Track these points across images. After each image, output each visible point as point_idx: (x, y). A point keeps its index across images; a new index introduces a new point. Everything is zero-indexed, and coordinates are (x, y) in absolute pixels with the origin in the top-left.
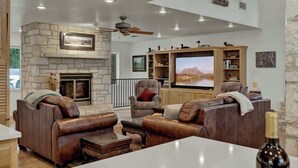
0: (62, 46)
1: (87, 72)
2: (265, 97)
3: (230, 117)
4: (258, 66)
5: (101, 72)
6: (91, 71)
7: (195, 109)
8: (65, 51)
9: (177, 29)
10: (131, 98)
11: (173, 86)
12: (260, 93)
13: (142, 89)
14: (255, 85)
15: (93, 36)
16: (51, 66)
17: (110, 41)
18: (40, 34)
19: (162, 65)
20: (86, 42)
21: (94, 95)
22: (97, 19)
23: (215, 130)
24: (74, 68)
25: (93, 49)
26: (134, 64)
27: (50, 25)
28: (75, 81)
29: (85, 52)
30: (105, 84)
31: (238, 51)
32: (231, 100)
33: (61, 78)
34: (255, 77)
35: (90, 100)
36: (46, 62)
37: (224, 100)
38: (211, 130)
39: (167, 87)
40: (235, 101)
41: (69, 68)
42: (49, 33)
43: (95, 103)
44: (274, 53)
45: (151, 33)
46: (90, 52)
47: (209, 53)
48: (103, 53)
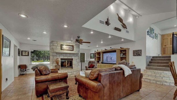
0: (61, 49)
1: (71, 58)
2: (138, 67)
3: (118, 78)
4: (134, 55)
5: (76, 58)
6: (72, 58)
7: (97, 73)
8: (63, 51)
9: (102, 42)
10: (86, 67)
11: (102, 63)
12: (135, 65)
13: (90, 64)
14: (132, 63)
15: (73, 46)
16: (57, 56)
17: (79, 48)
18: (53, 45)
19: (99, 56)
20: (70, 48)
21: (73, 66)
22: (72, 39)
23: (108, 85)
24: (66, 57)
25: (73, 50)
26: (91, 56)
27: (57, 42)
28: (67, 61)
29: (70, 51)
30: (77, 62)
31: (126, 50)
32: (119, 69)
33: (61, 60)
34: (133, 60)
35: (72, 67)
36: (55, 54)
37: (115, 69)
38: (106, 85)
39: (100, 63)
40: (121, 69)
41: (64, 57)
42: (57, 45)
43: (74, 68)
44: (141, 50)
45: (90, 43)
46: (72, 51)
47: (115, 51)
48: (77, 52)
